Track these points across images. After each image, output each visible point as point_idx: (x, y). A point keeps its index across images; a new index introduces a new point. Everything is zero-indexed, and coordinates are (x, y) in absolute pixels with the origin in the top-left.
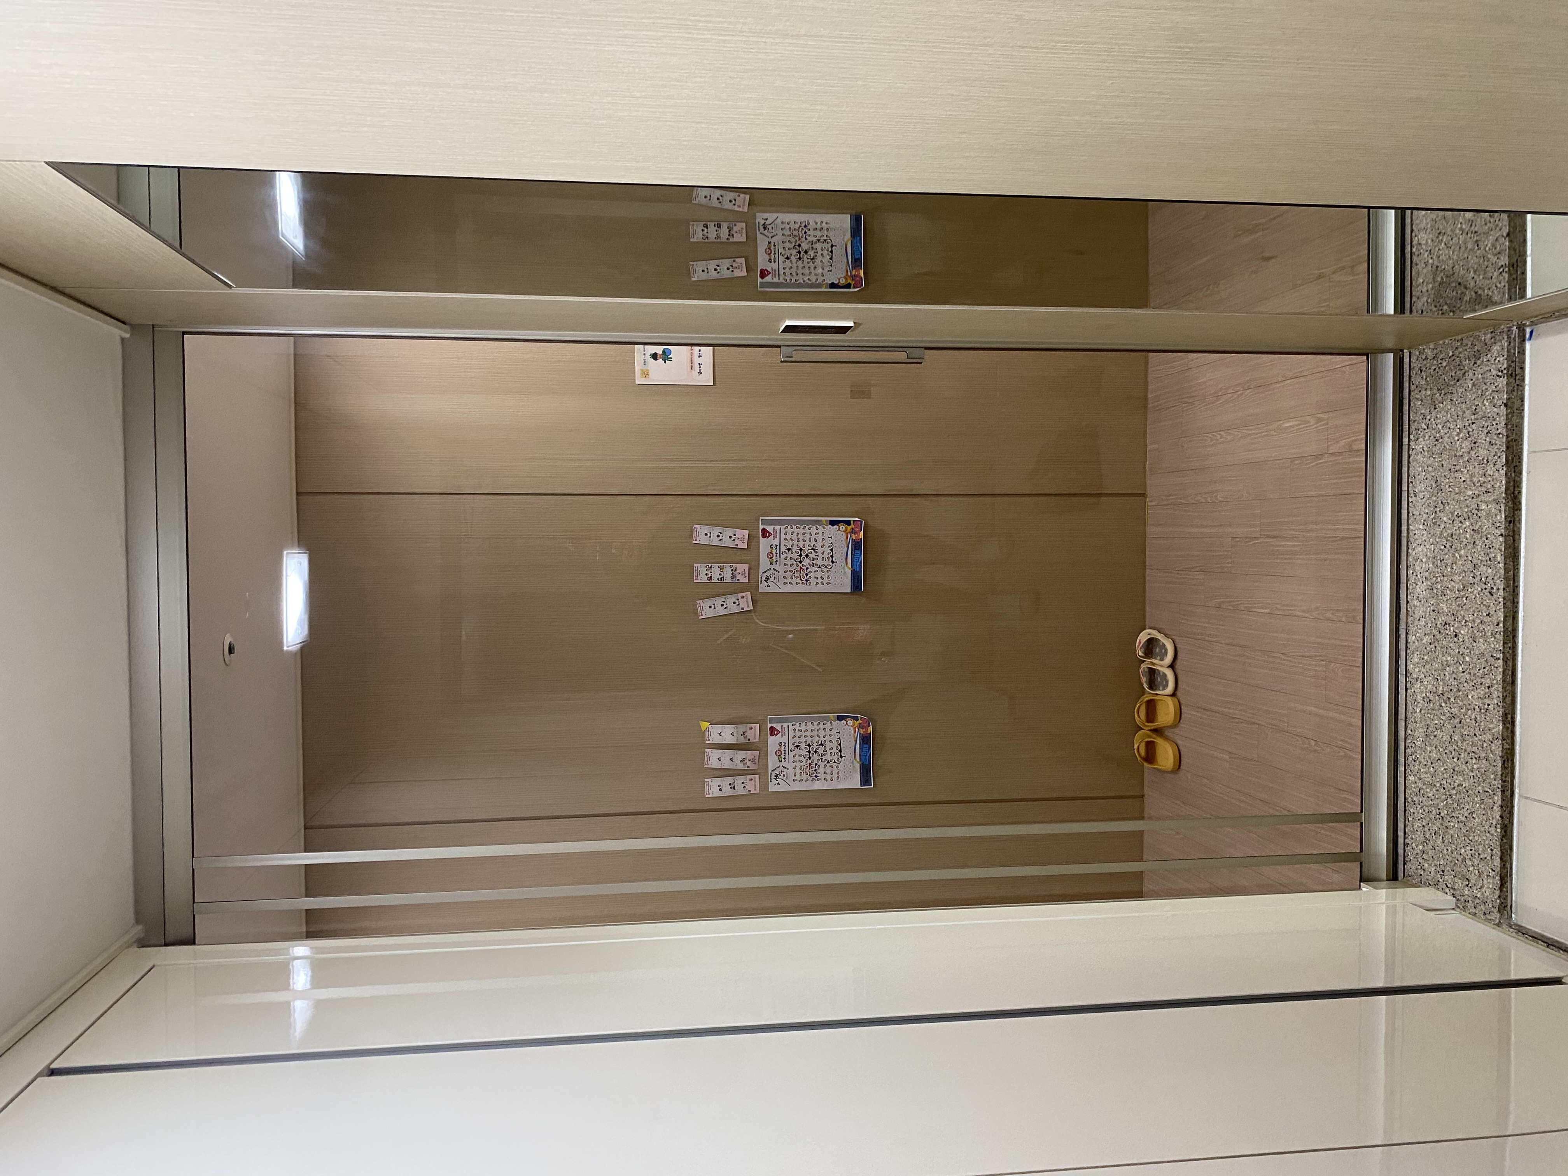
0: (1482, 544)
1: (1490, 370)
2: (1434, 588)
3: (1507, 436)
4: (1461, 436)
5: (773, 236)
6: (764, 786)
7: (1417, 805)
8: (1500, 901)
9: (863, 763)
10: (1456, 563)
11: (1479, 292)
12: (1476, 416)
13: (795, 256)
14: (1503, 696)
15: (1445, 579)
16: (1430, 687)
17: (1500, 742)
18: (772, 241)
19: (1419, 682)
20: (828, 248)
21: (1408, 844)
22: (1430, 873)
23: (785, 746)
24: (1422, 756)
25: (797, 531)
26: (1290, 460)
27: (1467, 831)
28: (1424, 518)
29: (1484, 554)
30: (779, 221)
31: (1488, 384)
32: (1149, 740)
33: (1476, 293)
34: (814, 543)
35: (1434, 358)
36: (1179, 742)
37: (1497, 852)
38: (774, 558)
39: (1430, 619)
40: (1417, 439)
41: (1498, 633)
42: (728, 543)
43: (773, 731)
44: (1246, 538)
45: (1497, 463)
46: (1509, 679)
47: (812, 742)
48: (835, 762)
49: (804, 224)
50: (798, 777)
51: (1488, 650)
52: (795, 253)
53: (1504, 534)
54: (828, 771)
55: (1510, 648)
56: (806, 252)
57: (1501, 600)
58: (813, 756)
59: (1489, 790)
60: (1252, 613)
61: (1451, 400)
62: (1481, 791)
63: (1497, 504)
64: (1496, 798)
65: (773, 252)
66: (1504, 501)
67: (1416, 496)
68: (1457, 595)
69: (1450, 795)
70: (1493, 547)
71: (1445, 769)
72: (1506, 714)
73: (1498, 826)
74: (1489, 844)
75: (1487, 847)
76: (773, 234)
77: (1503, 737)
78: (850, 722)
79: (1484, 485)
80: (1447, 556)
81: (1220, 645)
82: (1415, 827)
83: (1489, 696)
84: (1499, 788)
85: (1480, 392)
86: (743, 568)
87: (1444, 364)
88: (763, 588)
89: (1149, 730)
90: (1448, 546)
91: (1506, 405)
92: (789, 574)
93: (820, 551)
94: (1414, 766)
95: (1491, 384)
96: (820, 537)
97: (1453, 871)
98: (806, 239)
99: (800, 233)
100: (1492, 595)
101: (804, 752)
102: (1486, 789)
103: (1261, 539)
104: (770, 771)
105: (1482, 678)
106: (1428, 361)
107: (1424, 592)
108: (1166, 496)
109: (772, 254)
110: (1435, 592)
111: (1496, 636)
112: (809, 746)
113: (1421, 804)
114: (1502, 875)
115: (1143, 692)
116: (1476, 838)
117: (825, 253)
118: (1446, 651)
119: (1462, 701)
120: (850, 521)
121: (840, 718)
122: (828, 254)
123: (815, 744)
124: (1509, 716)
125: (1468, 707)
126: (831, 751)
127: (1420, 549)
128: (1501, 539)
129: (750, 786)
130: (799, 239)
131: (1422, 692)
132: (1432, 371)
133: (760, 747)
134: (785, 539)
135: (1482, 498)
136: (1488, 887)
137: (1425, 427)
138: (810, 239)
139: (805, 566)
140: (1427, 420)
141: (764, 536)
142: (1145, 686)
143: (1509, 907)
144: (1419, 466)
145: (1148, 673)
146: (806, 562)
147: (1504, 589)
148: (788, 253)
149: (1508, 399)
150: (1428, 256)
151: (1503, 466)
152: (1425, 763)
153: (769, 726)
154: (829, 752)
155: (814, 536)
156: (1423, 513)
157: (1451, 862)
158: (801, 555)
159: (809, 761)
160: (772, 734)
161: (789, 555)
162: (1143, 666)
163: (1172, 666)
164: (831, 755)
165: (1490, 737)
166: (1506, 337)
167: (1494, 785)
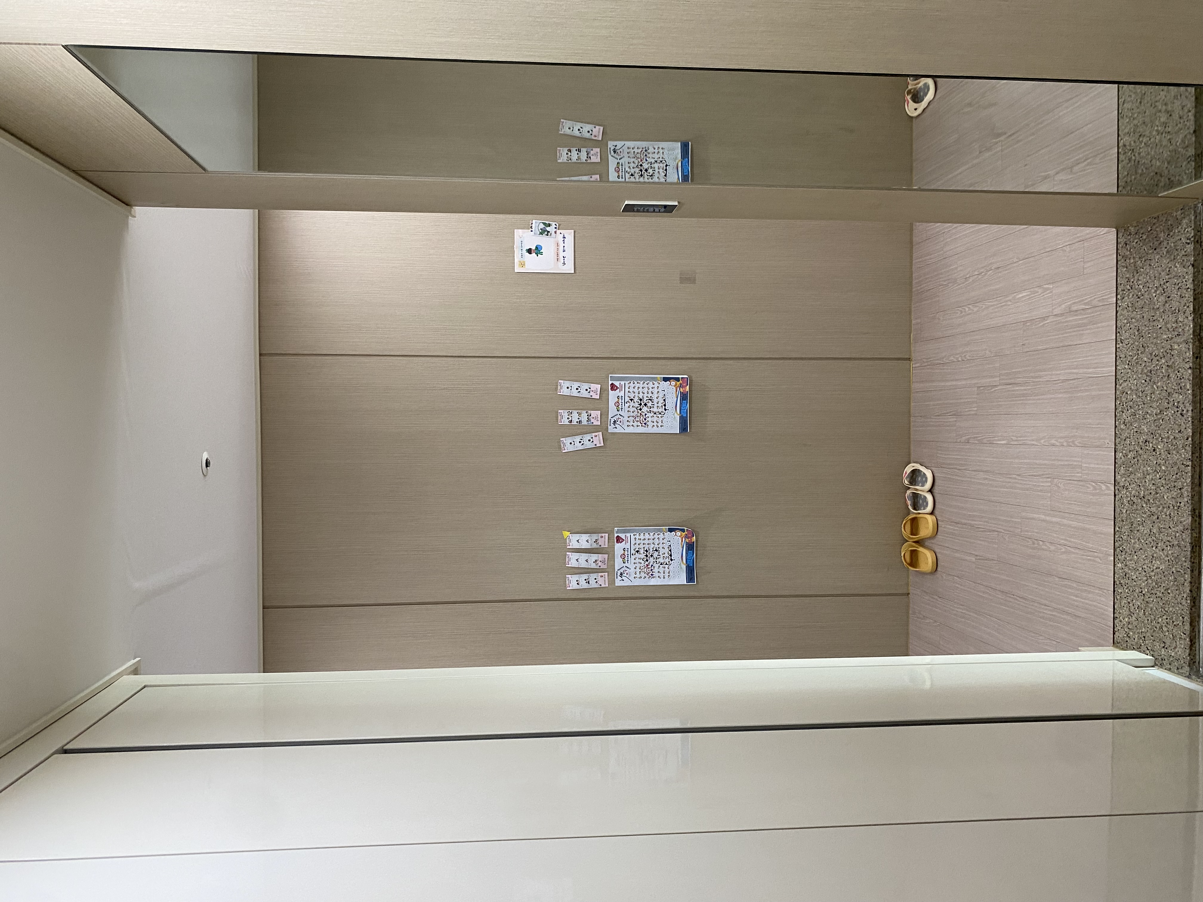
0: (1175, 377)
1: (1181, 239)
2: (1136, 414)
3: (1194, 290)
4: (1158, 292)
5: (621, 158)
6: (612, 582)
7: (1124, 586)
8: (1190, 658)
9: (688, 565)
10: (1154, 393)
11: (1172, 179)
12: (1169, 276)
13: (637, 173)
14: (1192, 495)
15: (1146, 406)
16: (1133, 492)
17: (1190, 531)
18: (621, 162)
19: (1125, 489)
20: (663, 167)
21: (1117, 617)
22: (1134, 639)
23: (628, 551)
24: (1128, 547)
25: (637, 385)
26: (1022, 323)
27: (1163, 604)
28: (1129, 359)
29: (1176, 384)
30: (625, 148)
31: (1179, 250)
32: (913, 549)
33: (1169, 179)
34: (651, 395)
35: (1136, 234)
36: (937, 550)
37: (1187, 618)
38: (620, 406)
39: (1134, 438)
40: (1123, 298)
41: (1188, 446)
42: (585, 394)
43: (619, 540)
44: (988, 386)
45: (1186, 312)
46: (1197, 481)
47: (649, 548)
48: (666, 564)
49: (644, 150)
50: (638, 575)
51: (1179, 460)
52: (638, 171)
53: (1192, 367)
54: (661, 571)
55: (1197, 457)
56: (646, 170)
57: (1190, 419)
58: (649, 559)
59: (1180, 570)
60: (993, 445)
61: (1150, 265)
62: (1175, 572)
63: (1187, 343)
64: (1186, 576)
65: (621, 170)
66: (1192, 341)
67: (1122, 343)
68: (1155, 418)
69: (1150, 577)
70: (1183, 378)
71: (1146, 556)
72: (1194, 509)
73: (1188, 598)
74: (1181, 613)
75: (1179, 615)
76: (621, 157)
77: (1191, 528)
78: (679, 533)
79: (1176, 330)
80: (1147, 388)
81: (968, 472)
82: (1123, 604)
83: (1180, 496)
84: (1189, 568)
85: (1172, 257)
86: (596, 414)
87: (1144, 237)
88: (611, 429)
89: (913, 542)
90: (1147, 380)
91: (1193, 265)
92: (631, 419)
93: (655, 401)
94: (1121, 555)
95: (1181, 250)
96: (655, 391)
97: (1153, 636)
98: (646, 160)
99: (642, 156)
100: (1183, 416)
101: (643, 556)
102: (1179, 570)
103: (1001, 386)
104: (616, 570)
105: (1175, 482)
106: (1132, 236)
107: (1129, 418)
108: (926, 359)
109: (620, 172)
110: (1138, 417)
111: (1186, 448)
112: (647, 551)
113: (1127, 585)
114: (1192, 638)
115: (909, 513)
116: (1171, 609)
117: (661, 170)
118: (1146, 462)
119: (1159, 501)
120: (679, 378)
121: (671, 530)
122: (663, 172)
123: (651, 550)
124: (1197, 511)
125: (1165, 506)
126: (663, 555)
127: (1125, 384)
128: (1190, 371)
129: (601, 581)
130: (641, 161)
131: (1127, 497)
132: (1134, 243)
133: (609, 552)
134: (629, 392)
135: (1175, 340)
136: (1180, 648)
137: (1130, 288)
138: (649, 160)
139: (644, 412)
140: (1131, 282)
141: (612, 389)
142: (910, 507)
143: (1197, 662)
144: (1125, 319)
145: (912, 498)
146: (645, 409)
147: (1192, 410)
148: (632, 171)
149: (1195, 261)
150: (1131, 154)
151: (1191, 314)
152: (1130, 552)
153: (616, 535)
154: (662, 556)
155: (651, 390)
156: (1128, 356)
157: (1151, 629)
158: (641, 404)
159: (647, 563)
160: (618, 541)
161: (632, 404)
162: (909, 492)
163: (931, 491)
164: (663, 559)
165: (1182, 528)
166: (1193, 212)
167: (1184, 566)
